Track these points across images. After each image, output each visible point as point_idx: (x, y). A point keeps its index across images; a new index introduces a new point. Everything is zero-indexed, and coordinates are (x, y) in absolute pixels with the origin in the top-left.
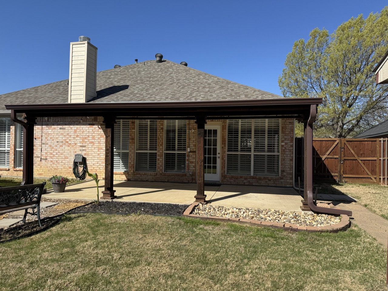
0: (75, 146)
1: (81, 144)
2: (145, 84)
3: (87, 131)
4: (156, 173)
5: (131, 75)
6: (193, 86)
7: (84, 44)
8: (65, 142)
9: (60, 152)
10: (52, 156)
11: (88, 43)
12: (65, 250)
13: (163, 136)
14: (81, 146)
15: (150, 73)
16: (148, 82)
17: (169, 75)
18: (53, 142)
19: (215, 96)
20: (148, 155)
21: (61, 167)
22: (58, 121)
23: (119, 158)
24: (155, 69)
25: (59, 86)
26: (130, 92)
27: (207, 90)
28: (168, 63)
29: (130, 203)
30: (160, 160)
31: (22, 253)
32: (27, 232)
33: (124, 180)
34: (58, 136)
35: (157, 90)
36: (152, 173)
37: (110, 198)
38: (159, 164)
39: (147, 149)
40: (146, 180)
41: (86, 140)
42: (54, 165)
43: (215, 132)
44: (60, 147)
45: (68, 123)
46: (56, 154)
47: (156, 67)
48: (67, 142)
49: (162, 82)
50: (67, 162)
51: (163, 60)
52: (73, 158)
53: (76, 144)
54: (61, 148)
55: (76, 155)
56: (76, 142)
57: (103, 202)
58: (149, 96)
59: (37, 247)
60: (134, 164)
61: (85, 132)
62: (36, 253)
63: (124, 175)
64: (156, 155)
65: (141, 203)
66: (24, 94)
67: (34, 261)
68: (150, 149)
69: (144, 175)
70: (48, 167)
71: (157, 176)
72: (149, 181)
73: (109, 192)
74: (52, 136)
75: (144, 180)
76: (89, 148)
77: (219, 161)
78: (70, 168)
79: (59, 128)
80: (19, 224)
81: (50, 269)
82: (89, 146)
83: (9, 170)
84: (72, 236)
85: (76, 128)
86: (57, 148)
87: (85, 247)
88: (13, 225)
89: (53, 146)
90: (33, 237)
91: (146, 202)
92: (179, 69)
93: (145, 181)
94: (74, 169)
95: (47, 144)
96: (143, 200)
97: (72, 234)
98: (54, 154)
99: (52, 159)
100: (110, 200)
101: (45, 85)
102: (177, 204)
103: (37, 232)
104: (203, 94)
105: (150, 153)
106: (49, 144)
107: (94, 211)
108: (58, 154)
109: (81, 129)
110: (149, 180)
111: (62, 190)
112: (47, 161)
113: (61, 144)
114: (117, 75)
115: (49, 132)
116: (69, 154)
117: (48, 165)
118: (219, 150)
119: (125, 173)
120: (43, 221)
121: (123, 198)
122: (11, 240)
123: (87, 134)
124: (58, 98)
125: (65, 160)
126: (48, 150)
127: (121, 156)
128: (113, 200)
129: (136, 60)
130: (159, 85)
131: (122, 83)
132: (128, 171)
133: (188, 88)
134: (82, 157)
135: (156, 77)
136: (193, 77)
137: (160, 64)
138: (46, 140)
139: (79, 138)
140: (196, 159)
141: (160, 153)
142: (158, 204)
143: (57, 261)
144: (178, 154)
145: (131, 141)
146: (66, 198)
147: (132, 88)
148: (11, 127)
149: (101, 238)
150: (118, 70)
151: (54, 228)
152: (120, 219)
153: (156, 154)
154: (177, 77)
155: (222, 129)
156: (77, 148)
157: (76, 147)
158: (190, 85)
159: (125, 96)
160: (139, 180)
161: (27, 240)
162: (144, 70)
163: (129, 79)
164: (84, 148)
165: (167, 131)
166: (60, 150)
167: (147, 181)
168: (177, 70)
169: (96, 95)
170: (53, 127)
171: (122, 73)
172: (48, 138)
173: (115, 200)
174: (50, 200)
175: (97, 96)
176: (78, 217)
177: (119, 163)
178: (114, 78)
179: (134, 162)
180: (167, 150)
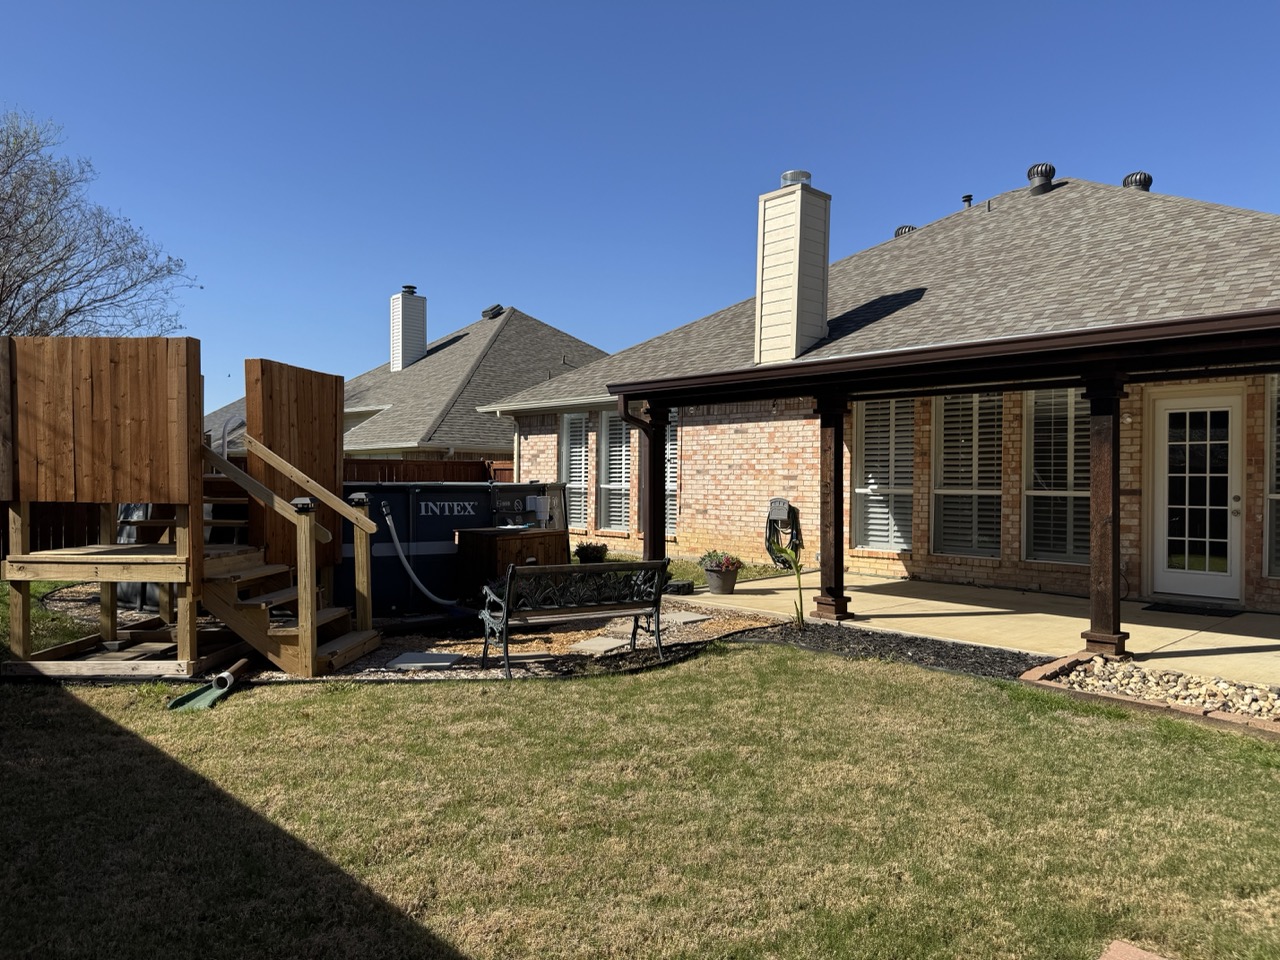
0: (771, 478)
1: (786, 473)
2: (978, 277)
3: (801, 434)
4: (1000, 562)
5: (940, 253)
6: (1145, 263)
7: (794, 192)
8: (746, 467)
9: (737, 493)
10: (718, 502)
11: (805, 188)
12: (690, 706)
13: (1021, 441)
14: (786, 478)
15: (1002, 237)
16: (989, 270)
17: (1066, 232)
18: (719, 467)
19: (1221, 287)
20: (975, 502)
21: (738, 534)
22: (731, 413)
23: (886, 510)
24: (1024, 219)
25: (739, 317)
26: (926, 308)
27: (1197, 268)
28: (1072, 189)
29: (883, 636)
30: (1011, 518)
31: (613, 699)
32: (633, 666)
33: (900, 575)
34: (730, 452)
35: (1011, 292)
36: (988, 560)
37: (835, 616)
38: (1008, 533)
39: (971, 484)
40: (965, 581)
41: (797, 461)
42: (724, 528)
43: (1221, 419)
44: (736, 479)
45: (753, 415)
46: (726, 498)
47: (1028, 211)
48: (753, 467)
49: (1036, 262)
50: (752, 519)
51: (1054, 181)
52: (765, 509)
53: (772, 471)
54: (737, 482)
55: (772, 502)
56: (774, 466)
57: (816, 625)
58: (980, 316)
59: (642, 694)
60: (929, 530)
61: (796, 439)
62: (638, 702)
63: (900, 562)
64: (1000, 504)
65: (916, 639)
66: (660, 346)
67: (629, 715)
68: (980, 484)
69: (959, 565)
70: (710, 531)
71: (1004, 571)
72: (975, 585)
73: (830, 600)
74: (718, 452)
75: (961, 580)
76: (806, 483)
77: (1235, 527)
78: (759, 535)
79: (732, 431)
80: (624, 650)
81: (651, 731)
82: (805, 477)
83: (628, 537)
84: (716, 685)
85: (772, 429)
86: (728, 482)
87: (733, 708)
88: (612, 650)
89: (720, 477)
90: (640, 676)
91: (931, 636)
92: (1106, 206)
93: (962, 584)
94: (768, 540)
95: (707, 472)
96: (922, 632)
97: (716, 681)
98: (723, 497)
99: (718, 512)
100: (835, 623)
101: (707, 319)
102: (1024, 651)
103: (649, 669)
104: (1178, 285)
105: (980, 497)
106: (712, 472)
107: (784, 642)
108: (732, 498)
109: (786, 429)
110: (977, 582)
111: (728, 589)
112: (707, 516)
113: (739, 472)
114: (897, 258)
115: (711, 442)
116: (757, 498)
117: (710, 527)
118: (1235, 485)
119: (903, 556)
120: (668, 649)
121: (872, 620)
122: (600, 675)
123: (801, 444)
124: (733, 352)
125: (749, 513)
126: (709, 487)
127: (892, 504)
128: (842, 622)
129: (968, 199)
130: (1023, 274)
131: (907, 285)
132: (910, 551)
133: (1125, 270)
134: (786, 506)
135: (1020, 247)
136: (1153, 229)
137: (1043, 197)
138: (705, 462)
139: (780, 456)
140: (1140, 519)
141: (1013, 495)
142: (963, 646)
143: (669, 722)
144: (1076, 498)
145: (918, 460)
146: (733, 607)
147: (933, 295)
148: (632, 432)
149: (773, 696)
150: (903, 242)
151: (685, 664)
152: (835, 664)
153: (998, 501)
154: (1093, 236)
155: (1249, 410)
156: (777, 483)
157: (773, 480)
158: (1133, 259)
159: (906, 324)
160: (946, 579)
161: (628, 678)
162: (985, 230)
163: (930, 266)
164: (792, 483)
165: (1036, 424)
166: (734, 487)
167: (969, 584)
168: (1099, 210)
169: (827, 329)
170: (720, 427)
171: (914, 253)
172: (709, 458)
173: (846, 623)
174: (697, 609)
175: (829, 335)
176: (742, 649)
177: (888, 524)
178: (886, 272)
179: (929, 525)
180: (1037, 486)
